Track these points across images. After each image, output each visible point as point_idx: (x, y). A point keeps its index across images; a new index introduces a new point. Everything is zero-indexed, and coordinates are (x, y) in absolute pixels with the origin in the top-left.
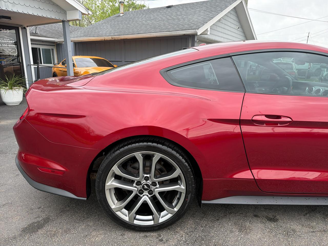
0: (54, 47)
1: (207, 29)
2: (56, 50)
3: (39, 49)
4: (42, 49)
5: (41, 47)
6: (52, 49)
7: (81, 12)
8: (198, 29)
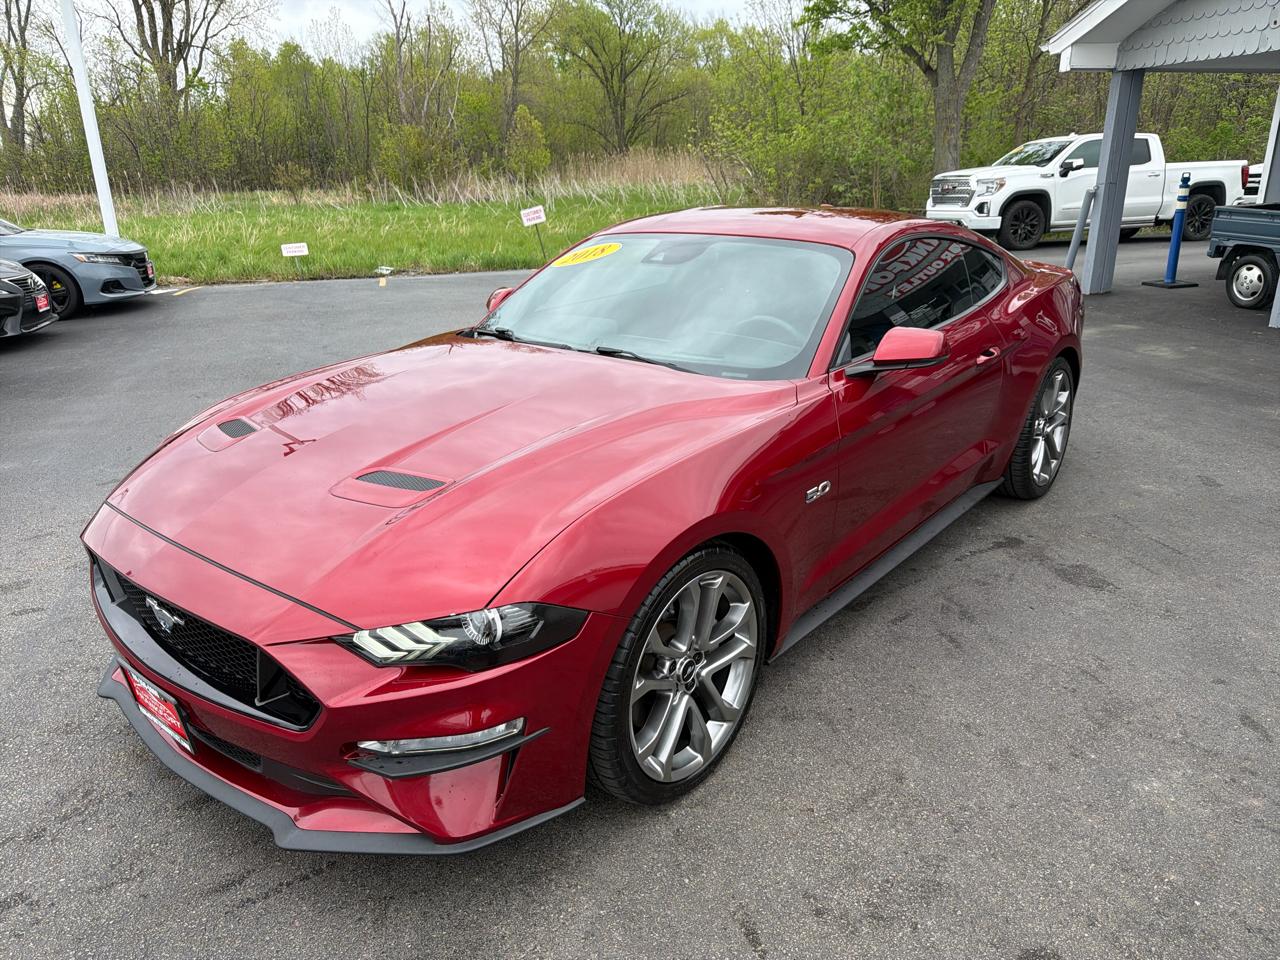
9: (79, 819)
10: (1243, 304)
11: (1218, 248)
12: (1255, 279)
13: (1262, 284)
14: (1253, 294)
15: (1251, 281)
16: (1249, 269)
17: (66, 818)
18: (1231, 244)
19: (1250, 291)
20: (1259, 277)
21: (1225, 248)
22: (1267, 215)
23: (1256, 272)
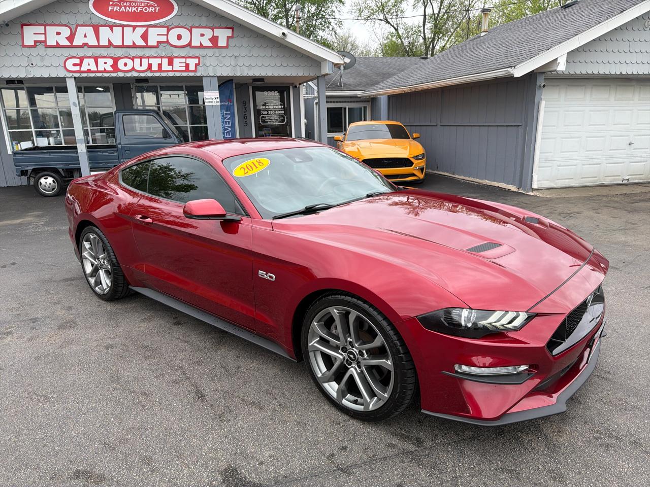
0: (368, 103)
1: (556, 59)
2: (370, 109)
3: (345, 109)
4: (349, 108)
5: (347, 106)
6: (365, 108)
7: (333, 63)
8: (515, 67)
9: (614, 433)
10: (50, 195)
11: (22, 171)
12: (52, 182)
13: (56, 184)
14: (53, 189)
15: (50, 184)
16: (46, 179)
17: (617, 438)
18: (30, 168)
19: (51, 188)
20: (53, 181)
21: (27, 171)
22: (47, 153)
23: (50, 180)
